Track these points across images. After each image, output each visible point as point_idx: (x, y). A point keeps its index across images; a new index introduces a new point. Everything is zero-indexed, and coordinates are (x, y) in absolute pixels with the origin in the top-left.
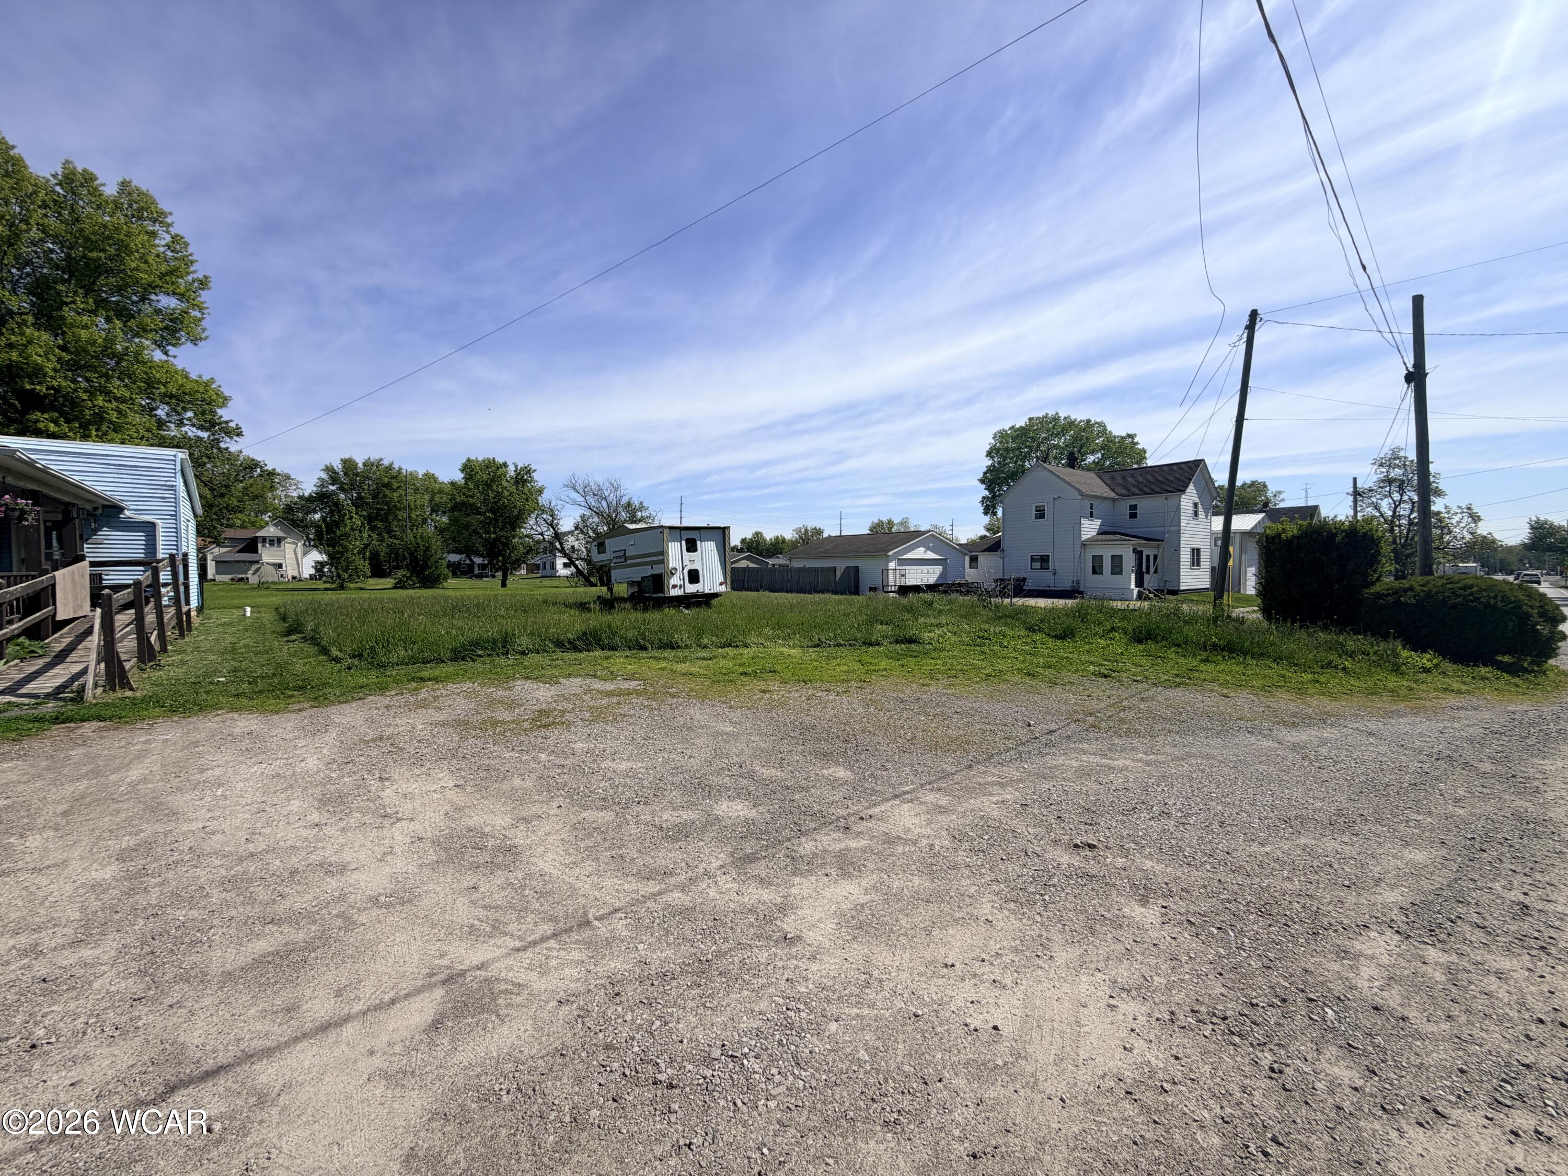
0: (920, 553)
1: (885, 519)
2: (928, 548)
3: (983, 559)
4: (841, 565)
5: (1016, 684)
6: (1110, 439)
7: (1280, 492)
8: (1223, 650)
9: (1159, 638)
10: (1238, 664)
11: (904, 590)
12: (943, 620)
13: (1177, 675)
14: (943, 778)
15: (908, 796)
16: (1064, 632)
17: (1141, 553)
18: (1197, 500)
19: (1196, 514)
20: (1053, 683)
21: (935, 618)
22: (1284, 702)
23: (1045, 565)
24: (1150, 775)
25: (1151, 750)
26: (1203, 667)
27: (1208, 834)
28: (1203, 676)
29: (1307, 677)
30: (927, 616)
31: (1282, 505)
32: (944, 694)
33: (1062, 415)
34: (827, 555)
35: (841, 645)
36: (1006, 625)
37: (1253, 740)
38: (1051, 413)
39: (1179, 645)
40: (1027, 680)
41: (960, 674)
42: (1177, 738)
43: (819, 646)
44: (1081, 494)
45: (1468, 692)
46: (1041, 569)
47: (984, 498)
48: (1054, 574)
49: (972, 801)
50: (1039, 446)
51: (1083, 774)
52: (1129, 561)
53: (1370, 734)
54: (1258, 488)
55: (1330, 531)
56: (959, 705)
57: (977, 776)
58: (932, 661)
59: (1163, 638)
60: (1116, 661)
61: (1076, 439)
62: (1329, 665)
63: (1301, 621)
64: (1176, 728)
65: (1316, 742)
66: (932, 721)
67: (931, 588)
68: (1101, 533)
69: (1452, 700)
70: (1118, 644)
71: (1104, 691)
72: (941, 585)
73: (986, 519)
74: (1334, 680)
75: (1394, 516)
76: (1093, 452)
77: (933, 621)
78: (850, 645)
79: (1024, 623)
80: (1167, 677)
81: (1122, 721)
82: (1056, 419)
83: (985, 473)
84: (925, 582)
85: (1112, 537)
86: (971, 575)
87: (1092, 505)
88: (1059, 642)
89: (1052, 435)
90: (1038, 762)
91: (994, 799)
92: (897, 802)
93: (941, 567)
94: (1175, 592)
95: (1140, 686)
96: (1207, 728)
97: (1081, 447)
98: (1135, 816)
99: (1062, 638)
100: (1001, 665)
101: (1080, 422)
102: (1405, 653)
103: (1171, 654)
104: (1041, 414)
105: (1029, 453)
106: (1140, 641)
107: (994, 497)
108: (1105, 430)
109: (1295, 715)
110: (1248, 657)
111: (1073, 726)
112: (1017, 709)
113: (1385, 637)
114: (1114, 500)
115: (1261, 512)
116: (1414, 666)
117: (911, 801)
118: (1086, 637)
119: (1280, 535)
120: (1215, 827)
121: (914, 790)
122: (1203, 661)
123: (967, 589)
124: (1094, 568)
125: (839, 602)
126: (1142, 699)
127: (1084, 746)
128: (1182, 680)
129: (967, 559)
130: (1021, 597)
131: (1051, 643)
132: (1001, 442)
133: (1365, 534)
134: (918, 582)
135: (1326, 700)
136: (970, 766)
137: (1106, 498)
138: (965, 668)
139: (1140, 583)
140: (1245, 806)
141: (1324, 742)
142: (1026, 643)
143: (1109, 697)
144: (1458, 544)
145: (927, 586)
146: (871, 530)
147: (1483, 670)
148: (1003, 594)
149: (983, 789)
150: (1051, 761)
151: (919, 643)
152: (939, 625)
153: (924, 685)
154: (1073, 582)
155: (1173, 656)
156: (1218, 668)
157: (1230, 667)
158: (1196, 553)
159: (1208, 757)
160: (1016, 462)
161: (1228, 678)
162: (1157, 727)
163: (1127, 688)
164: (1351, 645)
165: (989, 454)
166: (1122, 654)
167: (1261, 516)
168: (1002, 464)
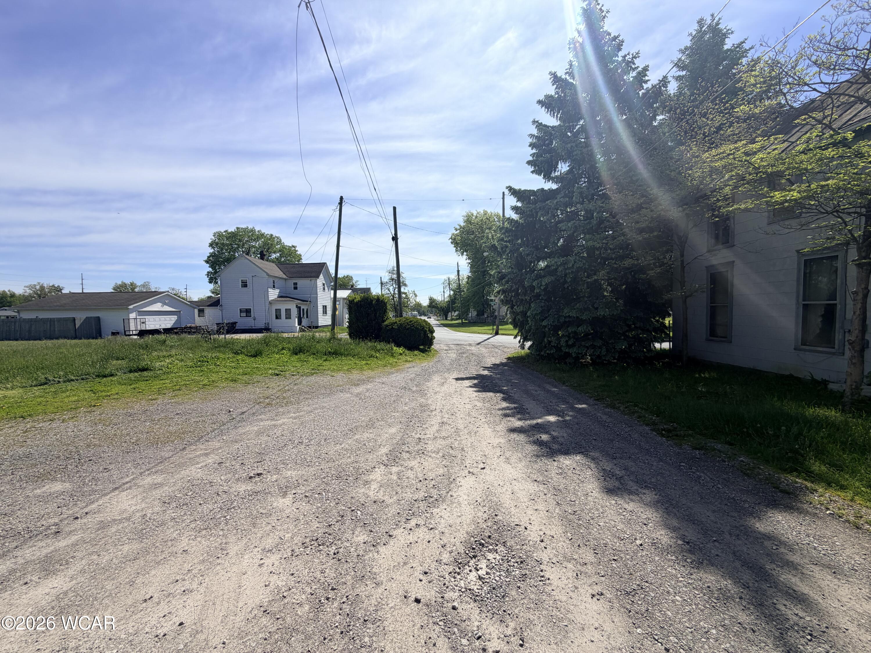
0: (157, 307)
1: (128, 282)
2: (164, 304)
3: (208, 311)
4: (80, 317)
5: (224, 387)
6: (284, 247)
7: (357, 281)
8: (333, 354)
9: (305, 352)
10: (339, 360)
11: (142, 333)
12: (173, 352)
13: (313, 369)
14: (161, 462)
15: (128, 485)
16: (256, 353)
17: (300, 308)
18: (324, 282)
19: (324, 289)
20: (247, 383)
21: (166, 351)
22: (355, 375)
23: (249, 315)
24: (295, 424)
25: (298, 411)
26: (325, 363)
27: (319, 447)
28: (324, 368)
29: (364, 362)
30: (161, 350)
31: (358, 287)
32: (169, 404)
33: (257, 229)
34: (62, 308)
35: (73, 380)
36: (220, 352)
37: (342, 395)
38: (250, 227)
39: (314, 354)
40: (231, 384)
41: (183, 388)
42: (310, 401)
43: (46, 384)
44: (268, 274)
45: (412, 361)
46: (247, 316)
47: (208, 272)
48: (254, 319)
49: (183, 472)
50: (243, 245)
51: (259, 433)
52: (294, 312)
53: (383, 383)
54: (349, 278)
55: (371, 299)
56: (180, 409)
57: (189, 454)
58: (161, 382)
59: (308, 351)
60: (284, 366)
61: (265, 244)
62: (371, 356)
63: (362, 338)
64: (310, 396)
65: (365, 390)
66: (156, 424)
67: (167, 331)
68: (279, 297)
69: (408, 365)
70: (285, 357)
71: (276, 383)
72: (176, 328)
73: (212, 286)
74: (373, 362)
75: (394, 294)
76: (275, 252)
77: (165, 353)
78: (82, 379)
79: (232, 349)
80: (308, 371)
81: (284, 398)
82: (253, 231)
83: (208, 257)
84: (164, 326)
85: (285, 299)
86: (199, 321)
87: (274, 281)
88: (252, 359)
89: (251, 240)
90: (233, 432)
91: (200, 466)
92: (117, 492)
93: (176, 317)
94: (317, 327)
95: (295, 377)
96: (324, 394)
97: (268, 249)
98: (286, 448)
99: (255, 356)
100: (214, 377)
101: (267, 235)
102: (395, 348)
103: (311, 359)
104: (244, 226)
105: (238, 248)
106: (296, 354)
107: (216, 272)
108: (281, 241)
109: (359, 380)
110: (343, 356)
111: (257, 406)
112: (222, 403)
113: (389, 343)
114: (286, 279)
115: (350, 289)
116: (398, 353)
117: (130, 488)
118: (269, 354)
119: (353, 300)
120: (323, 442)
121: (133, 479)
122: (325, 361)
123: (196, 330)
124: (276, 315)
125: (76, 345)
126: (295, 384)
127: (263, 416)
128: (315, 371)
129: (196, 311)
130: (231, 334)
131: (248, 360)
132: (219, 239)
133: (382, 300)
134: (157, 327)
135: (370, 371)
136: (185, 448)
137: (281, 278)
138: (188, 383)
139: (300, 323)
140: (336, 428)
141: (367, 390)
142: (233, 362)
143: (279, 386)
144: (412, 305)
145: (164, 329)
146: (114, 289)
147: (416, 352)
148: (219, 332)
149: (193, 461)
150: (241, 431)
151: (151, 370)
152: (170, 356)
153: (152, 400)
154: (265, 324)
155: (312, 359)
156: (331, 363)
157: (335, 362)
158: (325, 307)
159: (324, 407)
160: (229, 252)
161: (335, 367)
162: (301, 398)
163: (288, 380)
164: (379, 347)
165: (211, 245)
166: (287, 361)
167: (350, 291)
168: (221, 252)
